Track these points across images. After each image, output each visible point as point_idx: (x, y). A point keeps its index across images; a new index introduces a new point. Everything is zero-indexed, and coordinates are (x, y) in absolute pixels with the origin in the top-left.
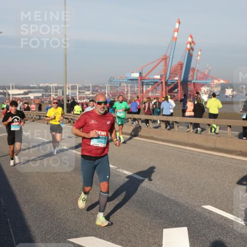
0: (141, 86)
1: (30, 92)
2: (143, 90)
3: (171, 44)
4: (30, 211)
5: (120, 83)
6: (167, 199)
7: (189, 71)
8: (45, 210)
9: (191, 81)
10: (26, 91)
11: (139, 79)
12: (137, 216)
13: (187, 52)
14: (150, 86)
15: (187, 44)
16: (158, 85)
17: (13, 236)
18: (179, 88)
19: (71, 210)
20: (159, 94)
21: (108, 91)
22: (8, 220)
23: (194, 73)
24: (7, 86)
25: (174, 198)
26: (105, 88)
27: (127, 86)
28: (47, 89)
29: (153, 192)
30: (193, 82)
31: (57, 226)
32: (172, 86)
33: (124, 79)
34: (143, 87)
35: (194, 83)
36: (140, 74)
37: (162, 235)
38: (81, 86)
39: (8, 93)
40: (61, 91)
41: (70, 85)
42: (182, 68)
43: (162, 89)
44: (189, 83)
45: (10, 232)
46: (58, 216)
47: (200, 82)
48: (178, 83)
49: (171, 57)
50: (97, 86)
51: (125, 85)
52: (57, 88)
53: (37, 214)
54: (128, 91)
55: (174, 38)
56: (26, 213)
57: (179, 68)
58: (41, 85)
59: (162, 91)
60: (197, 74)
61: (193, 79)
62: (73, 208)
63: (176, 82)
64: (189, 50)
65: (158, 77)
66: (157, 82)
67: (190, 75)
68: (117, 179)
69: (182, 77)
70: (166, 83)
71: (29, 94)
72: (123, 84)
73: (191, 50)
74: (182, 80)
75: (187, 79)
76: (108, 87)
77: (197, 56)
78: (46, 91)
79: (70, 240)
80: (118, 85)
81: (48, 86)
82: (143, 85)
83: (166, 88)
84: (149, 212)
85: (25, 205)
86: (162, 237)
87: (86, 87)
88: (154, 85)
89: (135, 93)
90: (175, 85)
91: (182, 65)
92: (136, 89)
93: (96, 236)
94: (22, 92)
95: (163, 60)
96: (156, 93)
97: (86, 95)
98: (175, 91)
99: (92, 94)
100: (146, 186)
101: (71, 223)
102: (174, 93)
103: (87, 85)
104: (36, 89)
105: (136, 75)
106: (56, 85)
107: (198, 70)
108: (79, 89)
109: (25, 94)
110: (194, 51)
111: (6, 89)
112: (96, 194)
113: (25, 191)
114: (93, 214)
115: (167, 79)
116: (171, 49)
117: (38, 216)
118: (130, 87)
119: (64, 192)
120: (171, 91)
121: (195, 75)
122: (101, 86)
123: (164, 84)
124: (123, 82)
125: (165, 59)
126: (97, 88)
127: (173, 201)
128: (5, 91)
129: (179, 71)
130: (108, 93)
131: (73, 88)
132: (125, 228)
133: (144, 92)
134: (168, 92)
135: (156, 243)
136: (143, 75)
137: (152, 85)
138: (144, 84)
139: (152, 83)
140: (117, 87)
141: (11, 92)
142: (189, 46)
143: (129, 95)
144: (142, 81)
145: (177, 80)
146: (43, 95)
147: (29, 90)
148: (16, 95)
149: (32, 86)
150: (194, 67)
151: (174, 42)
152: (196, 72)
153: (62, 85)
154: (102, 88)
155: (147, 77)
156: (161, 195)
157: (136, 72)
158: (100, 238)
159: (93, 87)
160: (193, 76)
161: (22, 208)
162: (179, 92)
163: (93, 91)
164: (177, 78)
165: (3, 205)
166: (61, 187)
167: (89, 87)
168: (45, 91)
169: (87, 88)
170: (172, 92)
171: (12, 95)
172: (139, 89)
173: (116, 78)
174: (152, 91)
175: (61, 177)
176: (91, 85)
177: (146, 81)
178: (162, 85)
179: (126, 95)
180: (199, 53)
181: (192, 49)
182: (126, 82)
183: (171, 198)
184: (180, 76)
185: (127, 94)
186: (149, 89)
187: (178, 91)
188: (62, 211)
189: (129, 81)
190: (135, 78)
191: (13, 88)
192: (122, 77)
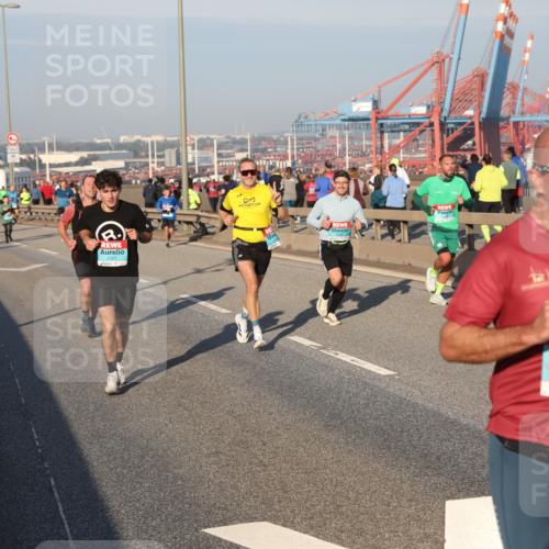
0: (379, 135)
1: (96, 158)
2: (382, 146)
3: (455, 22)
4: (105, 459)
5: (324, 130)
6: (453, 423)
7: (503, 93)
8: (143, 457)
9: (509, 117)
10: (85, 154)
11: (372, 117)
12: (376, 470)
13: (497, 41)
14: (402, 134)
15: (497, 20)
16: (421, 132)
17: (65, 522)
18: (476, 139)
19: (208, 456)
20: (423, 155)
21: (293, 149)
22: (53, 482)
23: (514, 98)
24: (36, 144)
25: (472, 422)
26: (286, 143)
27: (343, 137)
28: (137, 149)
29: (415, 406)
30: (513, 119)
31: (175, 497)
32: (456, 133)
33: (332, 119)
34: (382, 139)
35: (516, 124)
36: (375, 103)
37: (443, 517)
38: (222, 138)
39: (40, 161)
40: (173, 152)
41: (196, 138)
42: (483, 84)
43: (433, 141)
44: (501, 124)
45: (57, 511)
46: (176, 471)
47: (534, 118)
48: (473, 123)
49: (455, 57)
50: (264, 139)
51: (337, 133)
52: (162, 146)
53: (124, 468)
54: (343, 150)
55: (461, 5)
56: (95, 463)
57: (474, 86)
58: (123, 139)
59: (433, 146)
60: (523, 99)
61: (514, 112)
62: (214, 450)
63: (469, 121)
64: (502, 37)
65: (422, 110)
66: (418, 124)
67: (505, 102)
68: (322, 374)
69: (484, 110)
70: (442, 125)
71: (94, 163)
72: (330, 133)
73: (507, 38)
74: (483, 115)
75: (498, 112)
76: (292, 140)
77: (524, 51)
78: (136, 155)
79: (208, 531)
80: (317, 136)
81: (139, 141)
82: (382, 132)
83: (442, 139)
84: (407, 459)
85: (91, 443)
86: (444, 523)
87: (235, 142)
88: (410, 131)
89: (364, 155)
90: (465, 129)
91: (482, 77)
92: (365, 142)
93: (275, 520)
94: (74, 157)
95: (433, 65)
96: (418, 151)
98: (465, 146)
100: (398, 393)
101: (209, 487)
102: (464, 150)
103: (238, 137)
104: (110, 149)
105: (365, 108)
106: (160, 138)
107: (525, 89)
108: (219, 147)
109: (83, 162)
110: (516, 37)
111: (33, 152)
112: (271, 414)
113: (91, 408)
114: (265, 466)
115: (445, 114)
116: (455, 37)
117: (125, 471)
118: (351, 138)
119: (190, 411)
120: (455, 145)
121: (519, 102)
122: (275, 137)
123: (437, 127)
124: (331, 126)
125: (439, 62)
126: (264, 144)
127: (468, 429)
128: (32, 156)
129: (475, 93)
130: (293, 157)
131: (204, 145)
132: (349, 499)
133: (386, 149)
134: (449, 149)
135: (427, 536)
136: (383, 106)
137: (405, 131)
138: (385, 129)
139: (407, 127)
140: (316, 140)
141: (47, 158)
142: (500, 26)
143: (347, 158)
144: (379, 121)
145: (470, 118)
146: (127, 164)
147: (92, 153)
148: (60, 165)
149: (99, 141)
150: (516, 81)
151: (463, 16)
152: (520, 94)
153: (175, 138)
154: (276, 143)
155: (392, 112)
156: (437, 415)
157: (364, 99)
158: (284, 525)
159: (253, 140)
160: (514, 104)
161: (86, 453)
162: (477, 147)
163: (254, 150)
164: (470, 112)
165: (37, 444)
166: (182, 397)
167: (244, 142)
168: (132, 154)
169: (240, 144)
170: (458, 150)
171: (51, 166)
172: (372, 143)
173: (311, 117)
174: (406, 148)
175: (181, 372)
176: (248, 137)
177: (389, 122)
178: (433, 131)
179: (339, 160)
180: (529, 44)
181: (510, 34)
182: (339, 127)
183: (464, 421)
184: (480, 106)
185: (342, 155)
186: (397, 142)
187: (474, 144)
188: (186, 458)
189: (346, 123)
190: (361, 116)
191: (51, 148)
192: (327, 114)
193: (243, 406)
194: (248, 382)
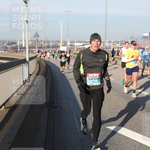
1: (86, 44)
5: (137, 39)
10: (84, 44)
11: (149, 36)
19: (108, 111)
22: (74, 114)
24: (73, 41)
27: (141, 41)
33: (139, 37)
38: (114, 41)
39: (74, 45)
40: (103, 43)
41: (108, 40)
45: (75, 120)
50: (123, 41)
54: (141, 44)
72: (138, 40)
76: (130, 41)
79: (107, 127)
89: (146, 45)
94: (81, 44)
97: (117, 46)
99: (121, 45)
103: (117, 41)
108: (113, 43)
109: (83, 45)
111: (73, 43)
112: (122, 102)
118: (143, 41)
122: (126, 41)
124: (139, 38)
128: (72, 44)
131: (110, 42)
132: (139, 122)
141: (76, 44)
143: (142, 46)
148: (78, 46)
149: (87, 41)
153: (103, 41)
157: (147, 33)
159: (121, 41)
163: (121, 44)
165: (71, 105)
167: (119, 42)
169: (118, 42)
171: (76, 46)
172: (148, 43)
173: (134, 36)
176: (120, 41)
182: (141, 39)
189: (142, 38)
190: (146, 36)
191: (76, 42)
192: (138, 36)
193: (116, 100)
194: (117, 95)
